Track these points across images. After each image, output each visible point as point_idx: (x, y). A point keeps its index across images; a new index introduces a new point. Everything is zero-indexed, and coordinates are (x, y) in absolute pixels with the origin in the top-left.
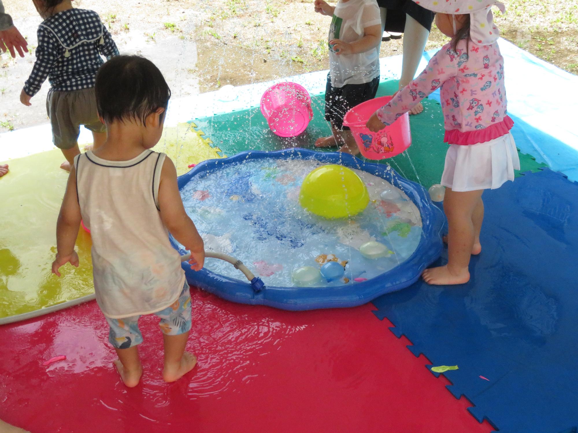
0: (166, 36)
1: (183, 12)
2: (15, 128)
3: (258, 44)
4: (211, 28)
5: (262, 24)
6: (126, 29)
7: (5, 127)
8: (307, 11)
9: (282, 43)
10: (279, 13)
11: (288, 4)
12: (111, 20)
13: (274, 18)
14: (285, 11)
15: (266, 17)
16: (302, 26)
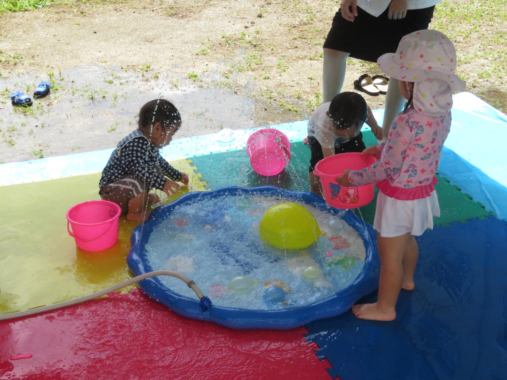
0: (187, 84)
1: (207, 65)
2: (44, 156)
3: (263, 94)
4: (227, 79)
5: (271, 78)
6: (156, 77)
7: (36, 154)
8: (313, 68)
9: (284, 94)
10: (288, 69)
11: (297, 61)
12: (146, 69)
13: (283, 72)
14: (294, 66)
15: (276, 71)
16: (305, 81)
